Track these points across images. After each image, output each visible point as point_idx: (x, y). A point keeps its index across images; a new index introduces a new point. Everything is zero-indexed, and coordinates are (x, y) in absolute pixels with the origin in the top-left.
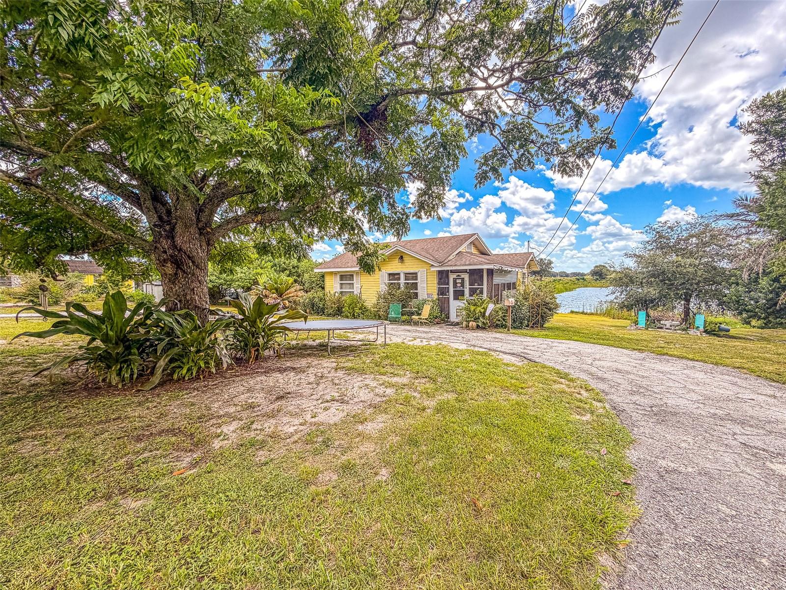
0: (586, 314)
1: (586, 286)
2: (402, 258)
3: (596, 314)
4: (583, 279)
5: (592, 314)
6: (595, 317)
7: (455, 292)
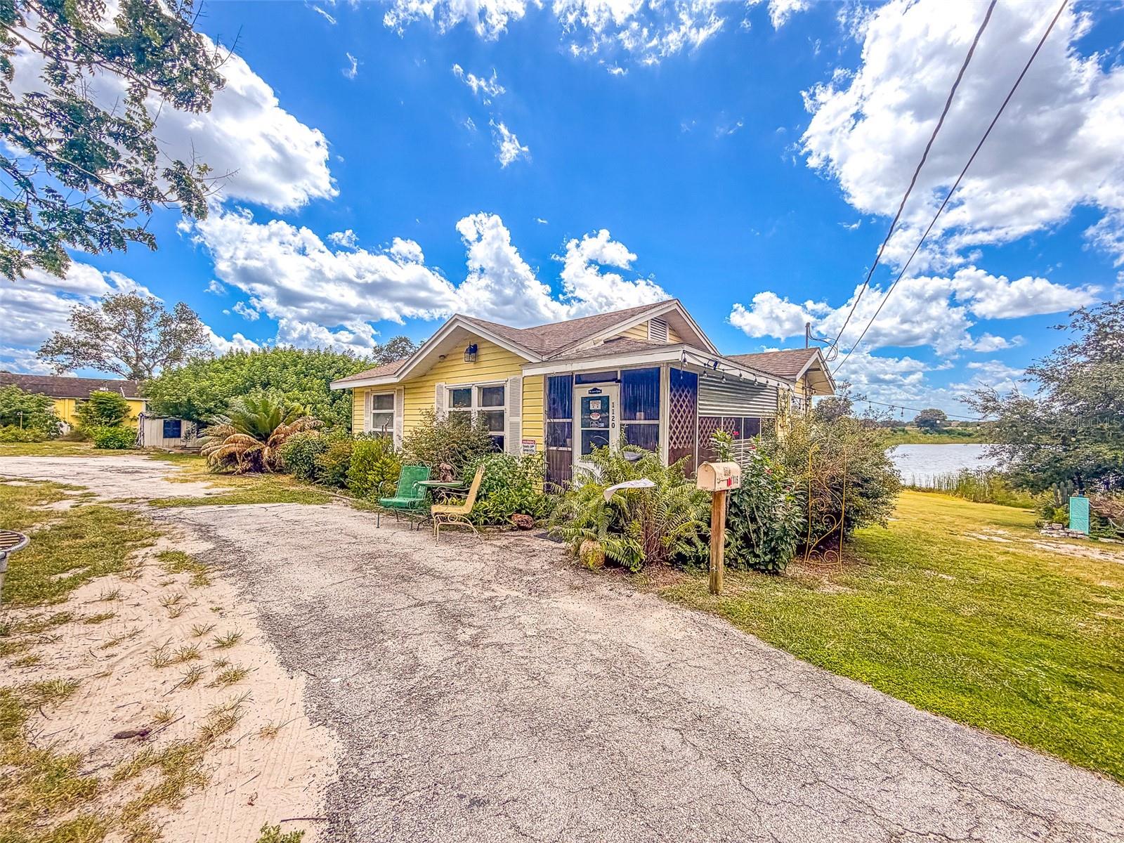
0: (920, 490)
1: (909, 442)
2: (474, 350)
3: (939, 491)
4: (903, 430)
5: (930, 490)
6: (939, 498)
7: (586, 435)
